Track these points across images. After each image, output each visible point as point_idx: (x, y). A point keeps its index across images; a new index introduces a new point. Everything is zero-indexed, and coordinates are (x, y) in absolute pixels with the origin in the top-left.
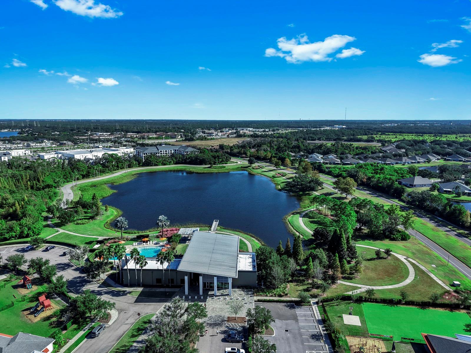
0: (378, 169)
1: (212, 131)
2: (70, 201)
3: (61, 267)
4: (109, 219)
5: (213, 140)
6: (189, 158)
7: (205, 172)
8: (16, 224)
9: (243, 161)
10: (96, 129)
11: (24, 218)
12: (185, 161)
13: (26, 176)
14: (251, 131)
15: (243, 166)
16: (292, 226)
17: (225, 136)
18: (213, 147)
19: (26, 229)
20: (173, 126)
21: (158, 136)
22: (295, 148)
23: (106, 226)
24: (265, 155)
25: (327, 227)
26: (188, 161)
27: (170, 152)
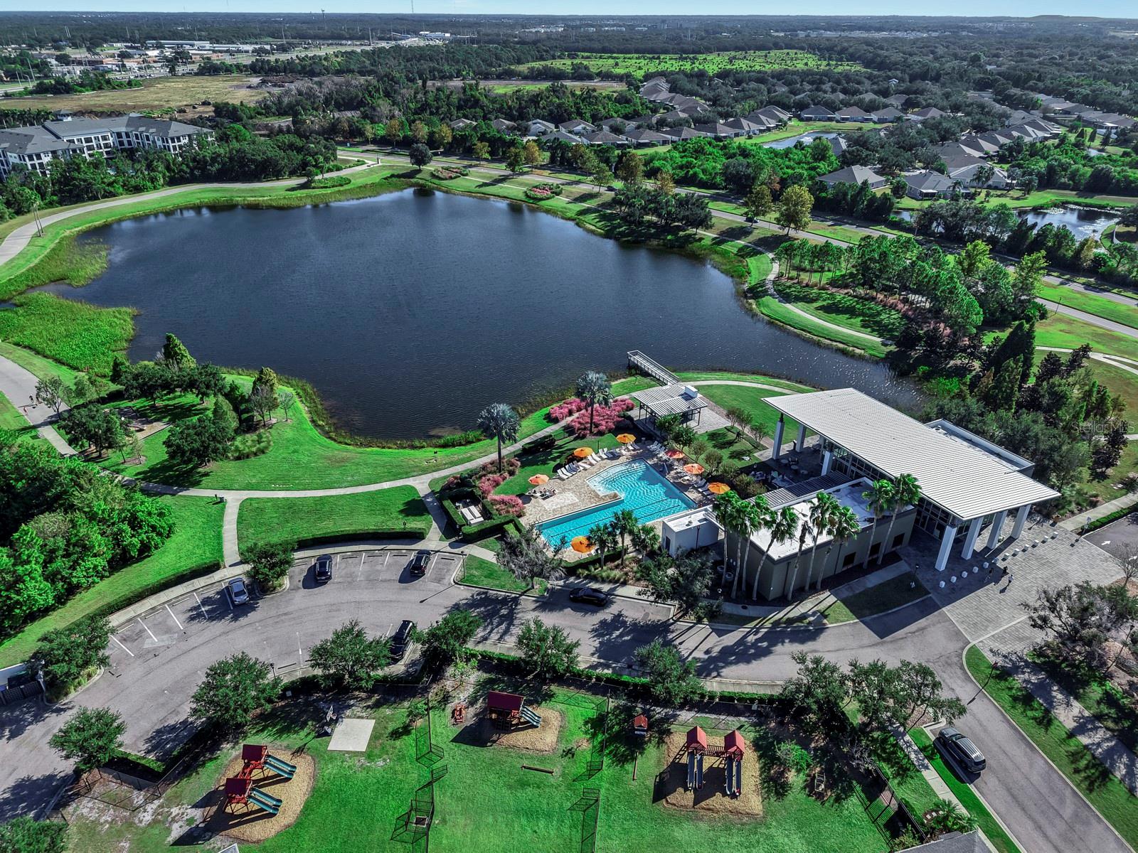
3: (485, 616)
4: (306, 415)
5: (136, 85)
15: (395, 172)
16: (804, 330)
18: (182, 111)
25: (872, 316)
26: (214, 169)
27: (102, 143)
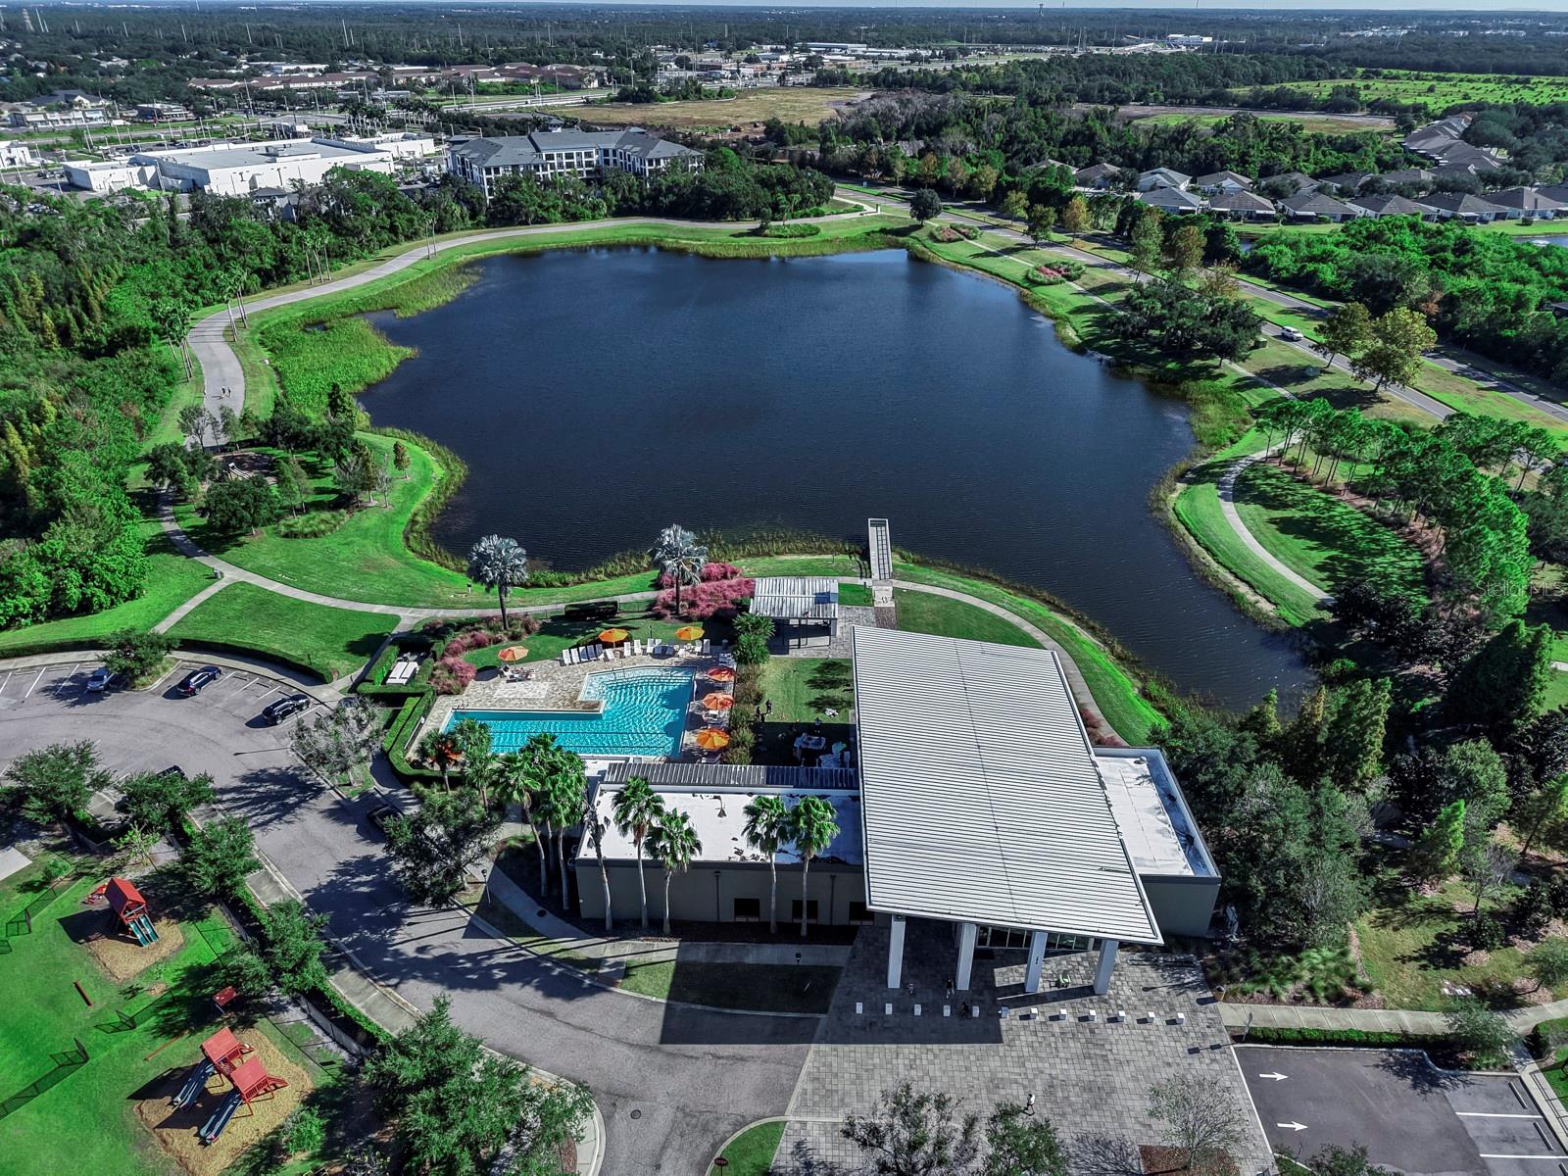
0: (1443, 249)
1: (711, 57)
2: (238, 414)
3: (268, 797)
4: (417, 506)
5: (726, 96)
6: (669, 189)
7: (743, 253)
8: (22, 559)
9: (880, 201)
10: (267, 44)
11: (53, 524)
12: (653, 204)
13: (29, 282)
14: (865, 57)
15: (889, 226)
16: (1207, 549)
17: (772, 80)
18: (737, 130)
19: (74, 575)
20: (558, 34)
21: (511, 79)
22: (1074, 142)
23: (412, 543)
24: (972, 177)
25: (1361, 554)
26: (666, 201)
27: (584, 160)
